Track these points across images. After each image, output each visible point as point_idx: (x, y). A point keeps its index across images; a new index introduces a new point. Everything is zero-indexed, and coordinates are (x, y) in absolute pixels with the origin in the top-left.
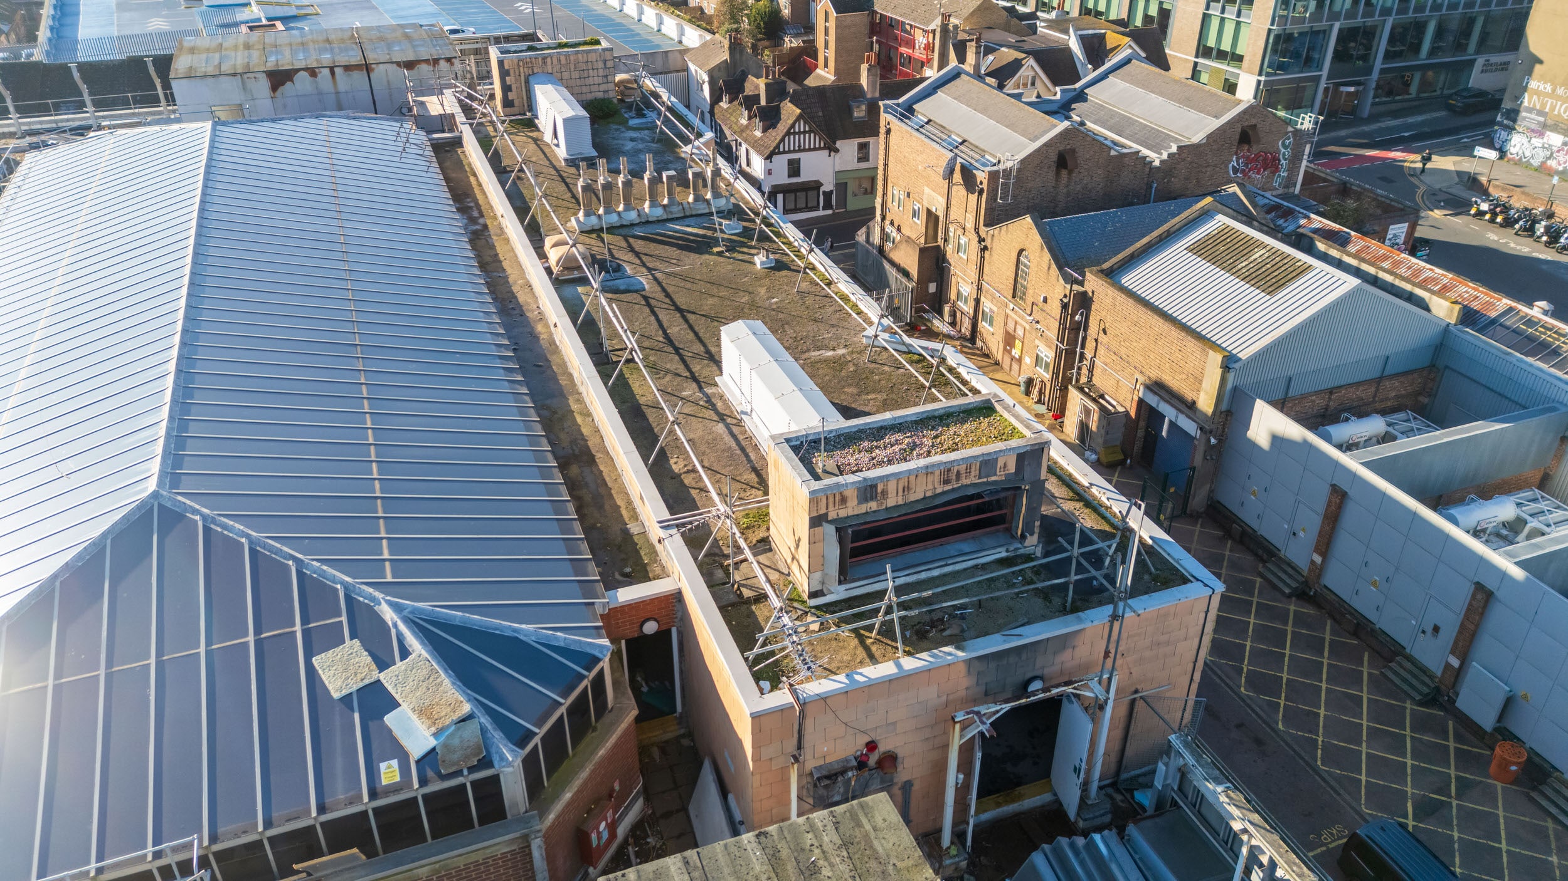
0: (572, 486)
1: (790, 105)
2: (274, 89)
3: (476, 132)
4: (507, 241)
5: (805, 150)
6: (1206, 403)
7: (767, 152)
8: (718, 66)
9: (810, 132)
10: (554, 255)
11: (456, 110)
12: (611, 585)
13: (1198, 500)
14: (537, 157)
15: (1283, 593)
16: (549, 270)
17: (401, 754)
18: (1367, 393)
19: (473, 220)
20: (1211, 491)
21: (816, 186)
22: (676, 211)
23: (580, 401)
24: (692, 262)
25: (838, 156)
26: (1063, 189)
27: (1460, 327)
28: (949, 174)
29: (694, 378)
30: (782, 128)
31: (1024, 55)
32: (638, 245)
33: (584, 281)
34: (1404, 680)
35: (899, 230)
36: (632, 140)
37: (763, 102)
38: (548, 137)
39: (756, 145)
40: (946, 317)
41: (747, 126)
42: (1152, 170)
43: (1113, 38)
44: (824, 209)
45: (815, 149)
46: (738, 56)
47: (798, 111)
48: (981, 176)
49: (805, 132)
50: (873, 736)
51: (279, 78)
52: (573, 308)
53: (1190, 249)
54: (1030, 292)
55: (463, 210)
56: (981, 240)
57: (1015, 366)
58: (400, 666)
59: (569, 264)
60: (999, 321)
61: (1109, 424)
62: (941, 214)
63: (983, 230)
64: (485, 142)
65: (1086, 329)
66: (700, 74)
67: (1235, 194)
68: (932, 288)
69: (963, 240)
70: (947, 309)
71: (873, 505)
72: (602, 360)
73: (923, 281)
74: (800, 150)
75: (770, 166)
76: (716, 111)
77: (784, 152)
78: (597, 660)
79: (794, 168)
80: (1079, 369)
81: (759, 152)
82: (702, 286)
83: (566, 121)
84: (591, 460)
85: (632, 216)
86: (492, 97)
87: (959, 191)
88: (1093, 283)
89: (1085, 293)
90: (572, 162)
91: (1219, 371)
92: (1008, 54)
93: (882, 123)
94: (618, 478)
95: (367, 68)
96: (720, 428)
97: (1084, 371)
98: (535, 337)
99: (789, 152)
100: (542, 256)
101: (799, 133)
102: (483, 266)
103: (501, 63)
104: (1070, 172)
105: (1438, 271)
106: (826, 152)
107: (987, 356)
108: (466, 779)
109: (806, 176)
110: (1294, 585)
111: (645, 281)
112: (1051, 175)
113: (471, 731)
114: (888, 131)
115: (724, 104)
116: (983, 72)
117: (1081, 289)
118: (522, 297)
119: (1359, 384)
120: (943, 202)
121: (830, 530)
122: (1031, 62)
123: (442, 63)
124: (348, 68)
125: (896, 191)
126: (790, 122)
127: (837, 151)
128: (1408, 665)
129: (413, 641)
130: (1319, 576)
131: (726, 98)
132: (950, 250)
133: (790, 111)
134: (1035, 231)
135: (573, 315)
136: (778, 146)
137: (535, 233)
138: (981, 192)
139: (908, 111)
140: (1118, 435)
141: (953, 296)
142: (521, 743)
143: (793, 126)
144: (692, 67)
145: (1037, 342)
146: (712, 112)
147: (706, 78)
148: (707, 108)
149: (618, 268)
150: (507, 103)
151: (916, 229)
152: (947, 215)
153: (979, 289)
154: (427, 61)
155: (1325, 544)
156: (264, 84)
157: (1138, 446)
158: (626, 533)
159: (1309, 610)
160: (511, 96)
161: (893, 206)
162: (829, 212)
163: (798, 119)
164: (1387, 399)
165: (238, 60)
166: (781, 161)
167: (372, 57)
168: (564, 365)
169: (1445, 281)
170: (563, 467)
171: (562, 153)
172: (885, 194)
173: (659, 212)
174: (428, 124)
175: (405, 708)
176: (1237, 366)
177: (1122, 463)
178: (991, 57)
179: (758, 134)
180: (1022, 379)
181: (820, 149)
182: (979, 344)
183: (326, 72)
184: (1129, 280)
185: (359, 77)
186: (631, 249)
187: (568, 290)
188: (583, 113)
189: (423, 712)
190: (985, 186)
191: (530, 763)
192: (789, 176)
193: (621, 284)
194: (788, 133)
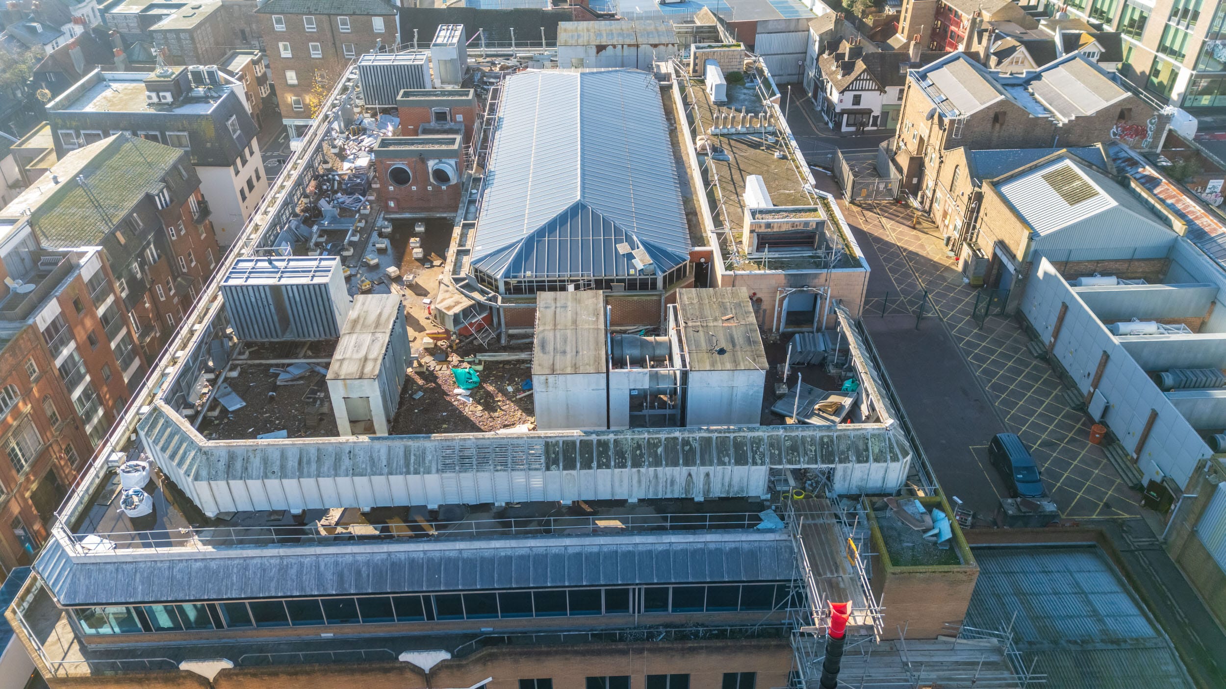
0: (689, 221)
1: (861, 62)
2: (598, 53)
3: (679, 83)
4: (683, 135)
5: (865, 90)
6: (1020, 256)
7: (842, 89)
8: (826, 33)
9: (870, 80)
10: (699, 143)
11: (673, 72)
12: (693, 246)
13: (1011, 307)
14: (702, 99)
15: (1032, 354)
16: (696, 149)
17: (635, 269)
18: (1124, 267)
19: (671, 125)
20: (1019, 304)
21: (869, 112)
22: (751, 130)
23: (697, 196)
24: (751, 152)
25: (885, 95)
26: (996, 134)
27: (1185, 238)
28: (931, 117)
29: (737, 194)
30: (854, 75)
31: (1019, 44)
32: (732, 142)
33: (707, 155)
34: (1071, 398)
35: (905, 145)
36: (745, 94)
37: (846, 59)
38: (708, 90)
39: (836, 83)
40: (919, 198)
41: (834, 72)
42: (1057, 128)
43: (1085, 38)
44: (872, 126)
45: (871, 90)
46: (839, 27)
47: (865, 67)
48: (946, 121)
49: (866, 80)
50: (755, 291)
51: (600, 48)
52: (701, 164)
53: (1043, 177)
54: (957, 189)
55: (668, 119)
56: (941, 157)
57: (945, 230)
58: (637, 250)
59: (703, 148)
60: (942, 203)
61: (977, 263)
62: (926, 139)
63: (943, 151)
64: (682, 89)
65: (978, 212)
66: (815, 35)
67: (1099, 149)
68: (915, 181)
69: (934, 156)
70: (920, 194)
71: (769, 230)
72: (707, 183)
73: (910, 176)
74: (862, 90)
75: (843, 97)
76: (820, 59)
77: (852, 90)
78: (685, 260)
79: (857, 100)
80: (972, 234)
81: (837, 89)
82: (751, 162)
83: (716, 86)
84: (696, 214)
85: (733, 130)
86: (688, 65)
87: (936, 127)
88: (986, 189)
89: (981, 193)
90: (715, 103)
91: (1026, 240)
92: (1010, 42)
93: (907, 82)
94: (703, 221)
95: (638, 46)
96: (740, 210)
97: (975, 236)
98: (686, 173)
99: (855, 90)
100: (695, 143)
101: (863, 80)
102: (672, 144)
103: (695, 54)
104: (1002, 125)
105: (1198, 208)
106: (879, 92)
107: (934, 223)
108: (649, 277)
109: (863, 105)
110: (1040, 352)
111: (731, 157)
112: (989, 125)
113: (652, 267)
114: (909, 87)
115: (825, 56)
116: (992, 51)
117: (979, 190)
118: (684, 158)
119: (1117, 261)
120: (928, 132)
121: (755, 235)
122: (1022, 49)
123: (670, 46)
124: (629, 45)
125: (908, 122)
126: (859, 73)
127: (885, 92)
128: (1076, 392)
129: (640, 245)
130: (1052, 349)
131: (827, 52)
132: (927, 160)
133: (860, 65)
134: (964, 156)
135: (701, 166)
136: (848, 86)
137: (694, 133)
138: (945, 130)
139: (924, 77)
140: (983, 271)
141: (924, 187)
142: (664, 272)
143: (860, 75)
144: (812, 30)
145: (956, 217)
146: (817, 60)
147: (818, 39)
148: (815, 57)
149: (722, 151)
150: (695, 71)
151: (913, 147)
152: (929, 140)
153: (936, 184)
154: (664, 44)
155: (1056, 334)
156: (594, 50)
157: (992, 278)
158: (702, 236)
159: (1043, 365)
160: (697, 68)
161: (905, 130)
162: (875, 128)
163: (864, 72)
164: (1136, 272)
165: (583, 40)
166: (849, 96)
167: (640, 41)
168: (694, 184)
169: (1199, 214)
170: (687, 215)
171: (712, 98)
172: (902, 123)
173: (744, 130)
174: (661, 77)
175: (637, 259)
176: (1037, 239)
177: (982, 286)
178: (999, 42)
179: (839, 77)
180: (945, 236)
181: (875, 90)
182: (932, 215)
183: (620, 46)
184: (1005, 189)
185: (634, 49)
186: (730, 144)
187: (701, 158)
188: (725, 83)
189: (641, 260)
190: (947, 127)
191: (665, 277)
192: (853, 104)
193: (721, 157)
194: (856, 79)
